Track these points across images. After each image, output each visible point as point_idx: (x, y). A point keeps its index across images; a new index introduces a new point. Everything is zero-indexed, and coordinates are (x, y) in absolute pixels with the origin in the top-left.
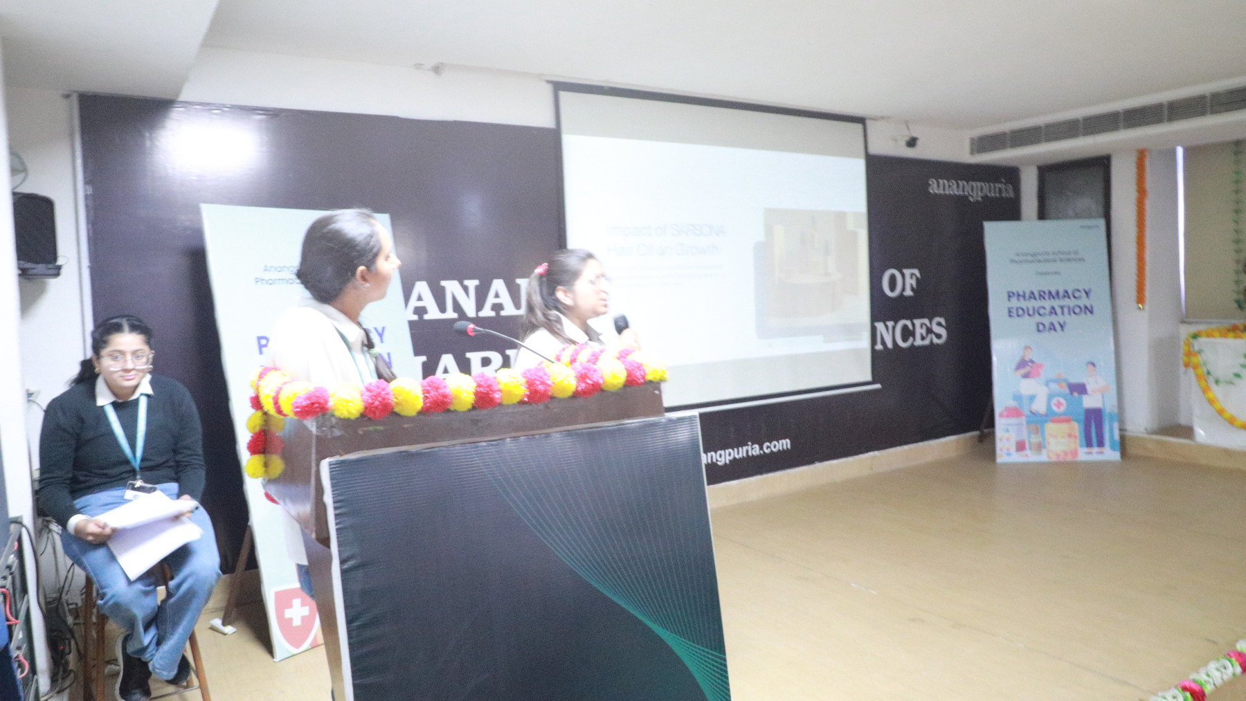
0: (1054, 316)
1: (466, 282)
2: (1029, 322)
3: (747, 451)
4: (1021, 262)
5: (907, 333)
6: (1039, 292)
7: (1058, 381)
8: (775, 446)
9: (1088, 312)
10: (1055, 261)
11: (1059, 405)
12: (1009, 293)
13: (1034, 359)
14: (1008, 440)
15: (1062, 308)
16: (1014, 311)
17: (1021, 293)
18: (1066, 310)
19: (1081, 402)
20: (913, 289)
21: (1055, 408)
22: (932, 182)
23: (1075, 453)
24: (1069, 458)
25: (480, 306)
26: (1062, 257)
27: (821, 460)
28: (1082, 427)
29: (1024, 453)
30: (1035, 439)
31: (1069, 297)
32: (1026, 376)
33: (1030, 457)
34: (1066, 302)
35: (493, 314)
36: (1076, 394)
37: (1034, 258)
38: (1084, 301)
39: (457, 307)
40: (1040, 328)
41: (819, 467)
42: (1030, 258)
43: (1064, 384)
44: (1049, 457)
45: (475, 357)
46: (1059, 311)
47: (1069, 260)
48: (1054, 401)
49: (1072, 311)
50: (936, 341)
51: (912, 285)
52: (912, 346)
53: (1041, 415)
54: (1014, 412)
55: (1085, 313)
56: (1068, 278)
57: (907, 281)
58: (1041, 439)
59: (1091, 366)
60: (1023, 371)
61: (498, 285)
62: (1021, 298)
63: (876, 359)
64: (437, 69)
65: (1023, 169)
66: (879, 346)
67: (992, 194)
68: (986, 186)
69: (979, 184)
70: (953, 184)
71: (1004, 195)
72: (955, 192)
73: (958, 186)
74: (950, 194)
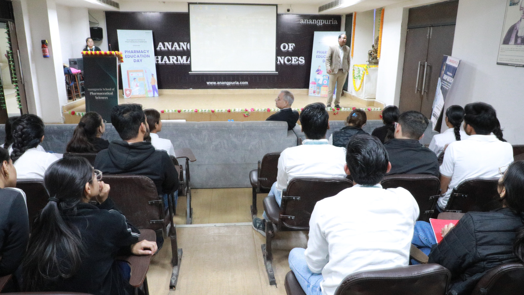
1: (169, 43)
2: (321, 59)
3: (235, 83)
7: (326, 76)
8: (243, 83)
11: (325, 82)
12: (317, 51)
13: (321, 69)
14: (312, 90)
16: (318, 56)
17: (320, 51)
20: (292, 49)
21: (324, 83)
25: (172, 47)
27: (258, 88)
32: (318, 74)
35: (174, 49)
39: (167, 48)
41: (257, 90)
44: (321, 96)
45: (171, 57)
48: (324, 81)
50: (300, 63)
51: (292, 48)
52: (291, 63)
53: (321, 84)
58: (319, 91)
60: (318, 72)
61: (176, 44)
62: (320, 53)
63: (277, 65)
64: (164, 2)
65: (342, 16)
66: (279, 63)
67: (327, 23)
68: (325, 21)
69: (322, 20)
70: (310, 21)
71: (333, 23)
72: (311, 23)
73: (312, 21)
74: (309, 24)
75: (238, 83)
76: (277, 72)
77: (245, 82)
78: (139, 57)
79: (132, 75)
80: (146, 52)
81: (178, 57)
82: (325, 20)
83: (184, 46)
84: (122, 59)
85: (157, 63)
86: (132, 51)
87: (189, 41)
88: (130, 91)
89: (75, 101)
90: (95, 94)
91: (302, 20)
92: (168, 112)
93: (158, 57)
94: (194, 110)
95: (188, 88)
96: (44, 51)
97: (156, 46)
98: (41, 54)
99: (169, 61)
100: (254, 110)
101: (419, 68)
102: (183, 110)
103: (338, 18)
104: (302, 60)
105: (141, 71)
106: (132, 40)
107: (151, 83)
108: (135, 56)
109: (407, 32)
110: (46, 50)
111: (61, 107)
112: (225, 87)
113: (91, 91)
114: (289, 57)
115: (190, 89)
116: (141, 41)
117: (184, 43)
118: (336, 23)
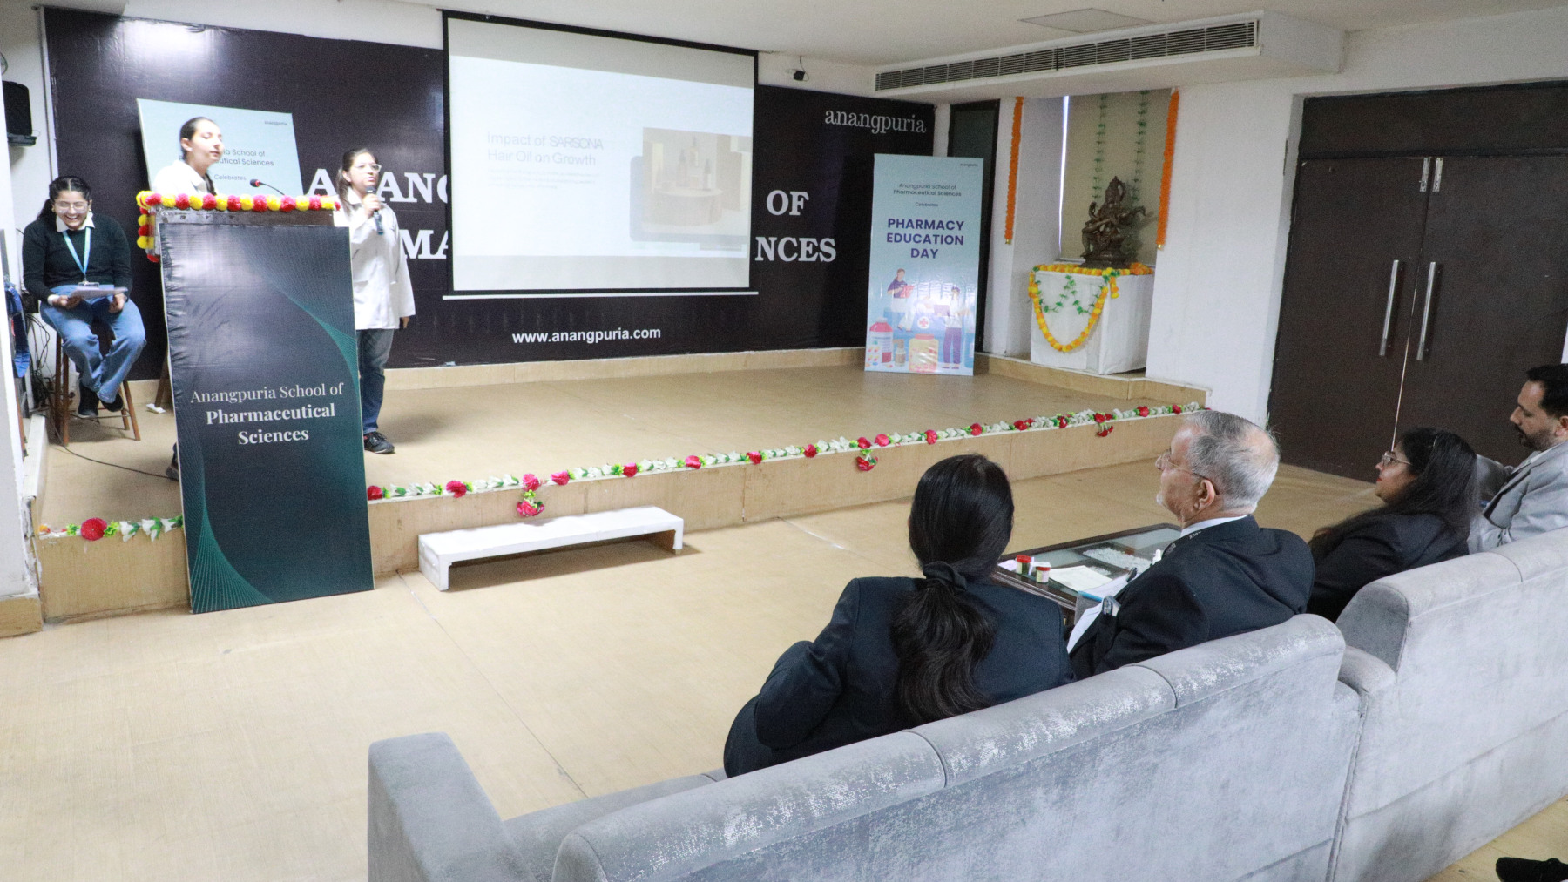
0: (927, 243)
2: (906, 248)
3: (617, 335)
4: (903, 192)
5: (790, 249)
6: (917, 221)
8: (645, 334)
9: (959, 242)
10: (934, 193)
11: (924, 323)
12: (890, 220)
13: (906, 282)
14: (876, 351)
15: (936, 236)
16: (893, 236)
17: (901, 221)
18: (939, 239)
19: (943, 322)
20: (799, 210)
21: (919, 326)
22: (830, 114)
23: (933, 366)
24: (927, 370)
26: (941, 191)
27: (693, 351)
28: (942, 345)
29: (889, 364)
30: (899, 352)
31: (943, 228)
32: (897, 296)
33: (894, 367)
34: (940, 232)
37: (915, 189)
38: (954, 233)
40: (914, 253)
41: (689, 357)
42: (911, 189)
44: (910, 369)
46: (932, 239)
47: (947, 194)
48: (920, 319)
49: (944, 240)
50: (823, 258)
52: (797, 259)
53: (908, 332)
54: (882, 327)
55: (956, 243)
56: (944, 210)
57: (794, 202)
58: (905, 353)
59: (955, 291)
60: (895, 291)
63: (755, 269)
65: (938, 107)
66: (759, 258)
67: (899, 128)
68: (892, 121)
69: (884, 119)
70: (853, 117)
71: (913, 130)
72: (856, 123)
73: (858, 119)
74: (850, 127)
75: (626, 335)
76: (756, 293)
77: (651, 331)
82: (894, 119)
83: (421, 185)
87: (444, 168)
90: (237, 418)
92: (585, 479)
94: (684, 459)
95: (440, 361)
111: (17, 507)
112: (581, 351)
113: (214, 407)
114: (793, 237)
115: (448, 364)
116: (247, 158)
117: (425, 175)
118: (922, 129)
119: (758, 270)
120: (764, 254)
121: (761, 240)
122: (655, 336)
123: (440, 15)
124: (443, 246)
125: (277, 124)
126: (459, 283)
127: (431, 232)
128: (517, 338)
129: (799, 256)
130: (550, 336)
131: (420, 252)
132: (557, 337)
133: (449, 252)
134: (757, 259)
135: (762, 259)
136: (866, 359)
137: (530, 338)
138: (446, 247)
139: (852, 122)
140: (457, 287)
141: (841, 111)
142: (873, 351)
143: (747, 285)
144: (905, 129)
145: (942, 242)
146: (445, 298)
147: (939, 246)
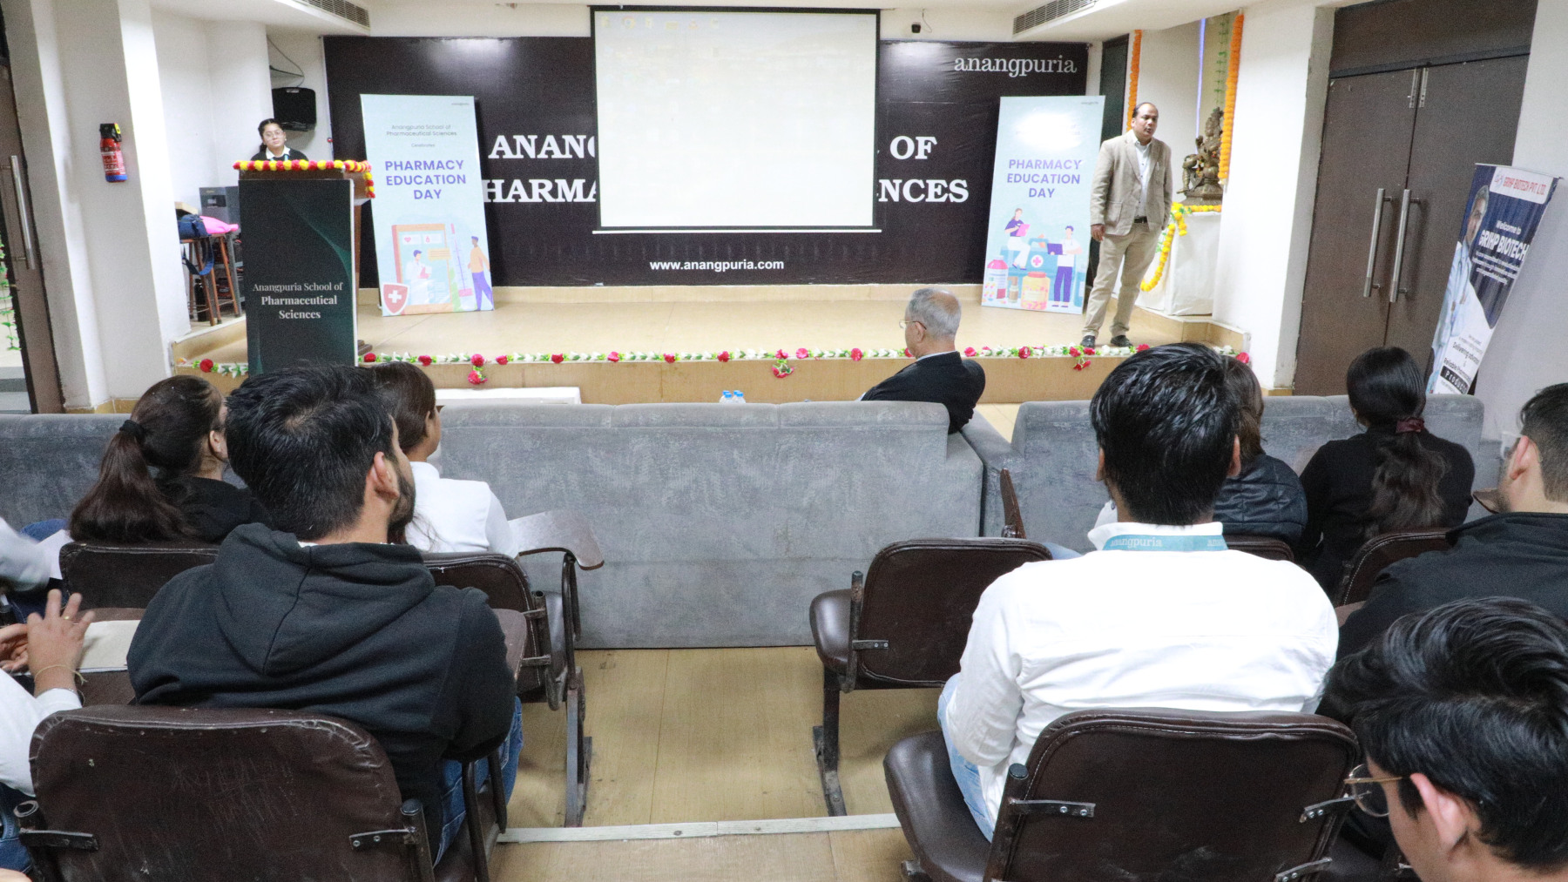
0: (1045, 183)
1: (530, 136)
2: (1024, 188)
3: (742, 265)
5: (916, 191)
6: (1037, 161)
7: (1039, 240)
8: (769, 265)
9: (1075, 182)
11: (1037, 261)
12: (1011, 161)
13: (1022, 221)
14: (992, 287)
15: (1054, 175)
16: (1013, 177)
17: (1021, 162)
18: (1056, 178)
19: (1056, 260)
20: (926, 153)
21: (1033, 264)
23: (1043, 305)
24: (1038, 308)
25: (538, 150)
27: (815, 282)
28: (1054, 282)
29: (1002, 300)
30: (1013, 289)
31: (1061, 168)
33: (1006, 303)
34: (1058, 171)
35: (546, 157)
36: (1052, 253)
38: (1070, 172)
39: (523, 151)
40: (1032, 193)
41: (813, 287)
43: (1044, 244)
44: (1022, 306)
45: (535, 183)
46: (1050, 178)
48: (1034, 258)
49: (1061, 179)
50: (953, 199)
51: (926, 151)
52: (924, 200)
53: (1022, 269)
54: (1001, 265)
55: (1072, 182)
57: (923, 146)
58: (1018, 290)
59: (1070, 230)
60: (1013, 230)
61: (550, 139)
62: (1021, 166)
63: (879, 209)
64: (513, 5)
65: (1091, 45)
66: (883, 199)
67: (1043, 70)
68: (1034, 63)
69: (1024, 61)
70: (987, 62)
71: (1060, 71)
72: (989, 68)
73: (994, 64)
74: (982, 72)
75: (751, 265)
76: (880, 231)
77: (775, 263)
78: (431, 182)
79: (408, 240)
80: (453, 168)
81: (556, 181)
82: (1036, 61)
83: (575, 145)
84: (371, 188)
85: (489, 201)
86: (408, 162)
87: (592, 131)
88: (403, 291)
89: (216, 327)
90: (279, 302)
91: (960, 61)
92: (521, 362)
93: (494, 181)
94: (607, 354)
95: (591, 282)
96: (108, 161)
97: (485, 145)
98: (101, 172)
99: (530, 194)
100: (807, 356)
101: (1377, 211)
102: (569, 355)
103: (1076, 51)
104: (960, 191)
105: (438, 227)
106: (410, 128)
107: (469, 266)
108: (418, 180)
109: (1329, 88)
110: (115, 157)
111: (165, 347)
112: (710, 278)
113: (266, 294)
114: (919, 178)
115: (597, 284)
116: (438, 131)
117: (578, 137)
118: (1071, 68)
119: (883, 211)
120: (888, 195)
121: (885, 183)
122: (778, 267)
123: (589, 9)
124: (593, 191)
125: (461, 104)
126: (606, 221)
127: (584, 181)
128: (654, 266)
129: (926, 197)
130: (682, 265)
131: (575, 196)
132: (688, 266)
133: (597, 196)
134: (880, 200)
135: (886, 200)
136: (983, 294)
137: (665, 266)
138: (595, 193)
139: (986, 68)
140: (604, 224)
141: (973, 58)
142: (989, 287)
143: (870, 224)
144: (1050, 70)
145: (1059, 182)
146: (594, 232)
147: (1056, 185)
